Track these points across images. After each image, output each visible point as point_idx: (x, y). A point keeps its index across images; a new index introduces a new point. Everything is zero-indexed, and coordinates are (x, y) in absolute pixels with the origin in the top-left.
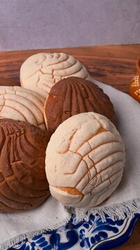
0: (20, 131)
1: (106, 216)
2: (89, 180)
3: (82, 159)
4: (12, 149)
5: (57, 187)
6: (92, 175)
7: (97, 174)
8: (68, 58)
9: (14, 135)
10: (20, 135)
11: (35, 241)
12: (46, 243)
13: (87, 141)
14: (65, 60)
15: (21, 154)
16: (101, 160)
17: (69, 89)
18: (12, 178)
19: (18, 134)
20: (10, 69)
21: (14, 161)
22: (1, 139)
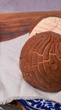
11: (46, 102)
19: (59, 40)
22: (49, 39)
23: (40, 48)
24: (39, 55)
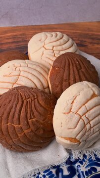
0: (34, 96)
1: (95, 155)
2: (85, 132)
3: (81, 118)
4: (29, 109)
5: (62, 137)
6: (88, 129)
7: (91, 128)
8: (63, 36)
9: (30, 99)
10: (34, 99)
11: (45, 174)
12: (53, 175)
13: (84, 104)
14: (61, 38)
15: (36, 113)
16: (94, 118)
17: (67, 63)
18: (29, 131)
19: (33, 99)
20: (15, 41)
21: (31, 119)
22: (20, 102)
23: (13, 117)
24: (16, 126)
